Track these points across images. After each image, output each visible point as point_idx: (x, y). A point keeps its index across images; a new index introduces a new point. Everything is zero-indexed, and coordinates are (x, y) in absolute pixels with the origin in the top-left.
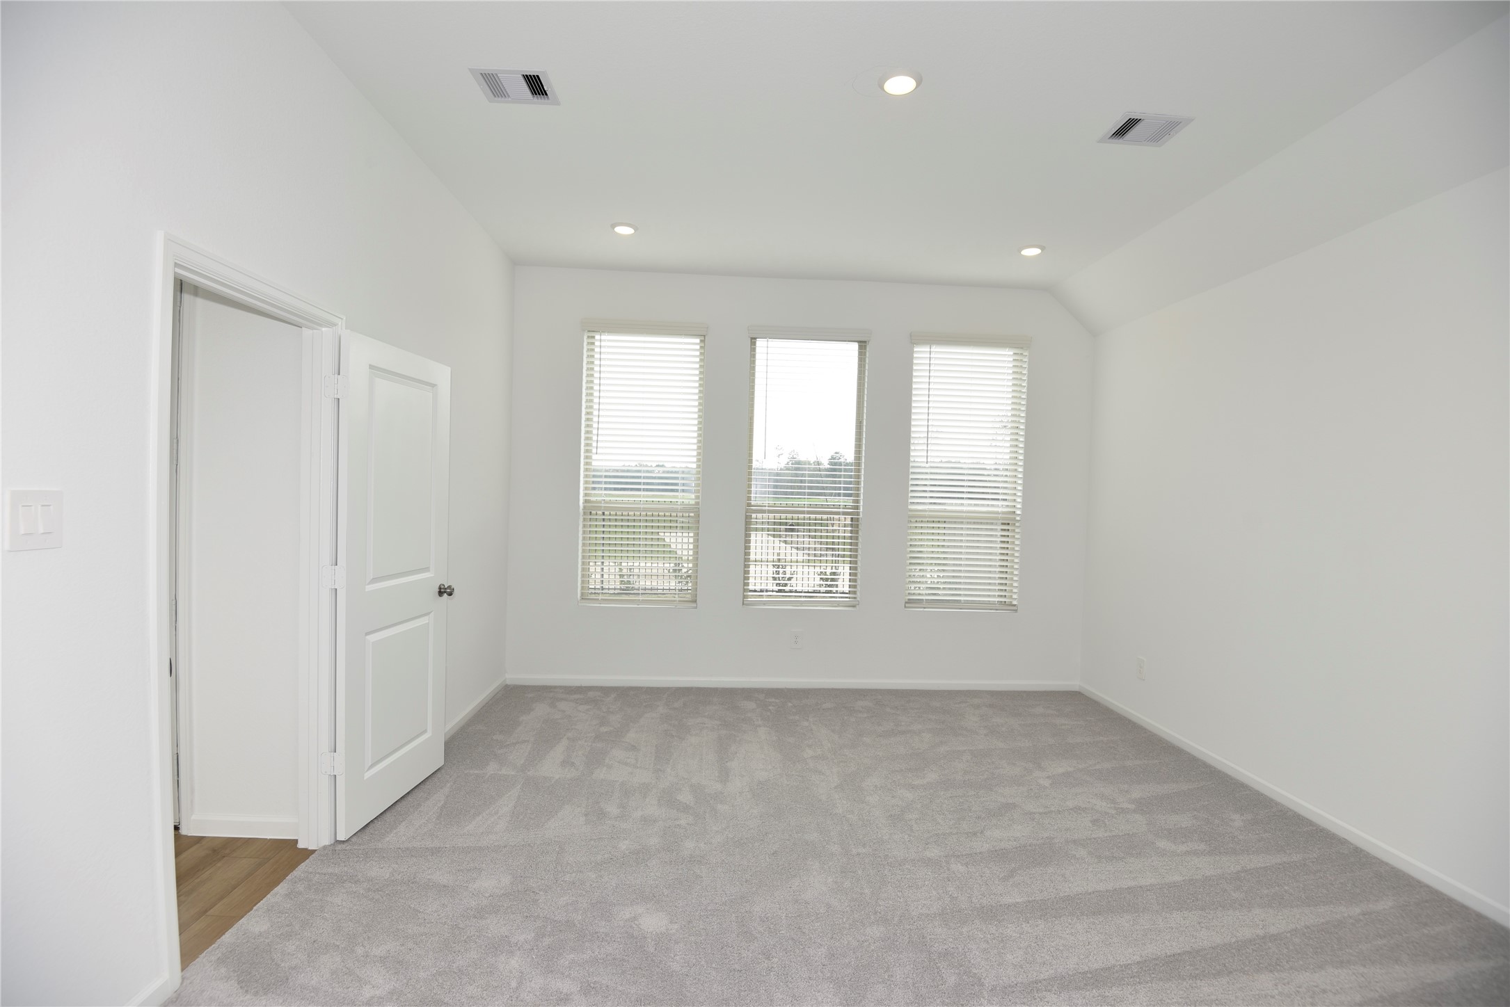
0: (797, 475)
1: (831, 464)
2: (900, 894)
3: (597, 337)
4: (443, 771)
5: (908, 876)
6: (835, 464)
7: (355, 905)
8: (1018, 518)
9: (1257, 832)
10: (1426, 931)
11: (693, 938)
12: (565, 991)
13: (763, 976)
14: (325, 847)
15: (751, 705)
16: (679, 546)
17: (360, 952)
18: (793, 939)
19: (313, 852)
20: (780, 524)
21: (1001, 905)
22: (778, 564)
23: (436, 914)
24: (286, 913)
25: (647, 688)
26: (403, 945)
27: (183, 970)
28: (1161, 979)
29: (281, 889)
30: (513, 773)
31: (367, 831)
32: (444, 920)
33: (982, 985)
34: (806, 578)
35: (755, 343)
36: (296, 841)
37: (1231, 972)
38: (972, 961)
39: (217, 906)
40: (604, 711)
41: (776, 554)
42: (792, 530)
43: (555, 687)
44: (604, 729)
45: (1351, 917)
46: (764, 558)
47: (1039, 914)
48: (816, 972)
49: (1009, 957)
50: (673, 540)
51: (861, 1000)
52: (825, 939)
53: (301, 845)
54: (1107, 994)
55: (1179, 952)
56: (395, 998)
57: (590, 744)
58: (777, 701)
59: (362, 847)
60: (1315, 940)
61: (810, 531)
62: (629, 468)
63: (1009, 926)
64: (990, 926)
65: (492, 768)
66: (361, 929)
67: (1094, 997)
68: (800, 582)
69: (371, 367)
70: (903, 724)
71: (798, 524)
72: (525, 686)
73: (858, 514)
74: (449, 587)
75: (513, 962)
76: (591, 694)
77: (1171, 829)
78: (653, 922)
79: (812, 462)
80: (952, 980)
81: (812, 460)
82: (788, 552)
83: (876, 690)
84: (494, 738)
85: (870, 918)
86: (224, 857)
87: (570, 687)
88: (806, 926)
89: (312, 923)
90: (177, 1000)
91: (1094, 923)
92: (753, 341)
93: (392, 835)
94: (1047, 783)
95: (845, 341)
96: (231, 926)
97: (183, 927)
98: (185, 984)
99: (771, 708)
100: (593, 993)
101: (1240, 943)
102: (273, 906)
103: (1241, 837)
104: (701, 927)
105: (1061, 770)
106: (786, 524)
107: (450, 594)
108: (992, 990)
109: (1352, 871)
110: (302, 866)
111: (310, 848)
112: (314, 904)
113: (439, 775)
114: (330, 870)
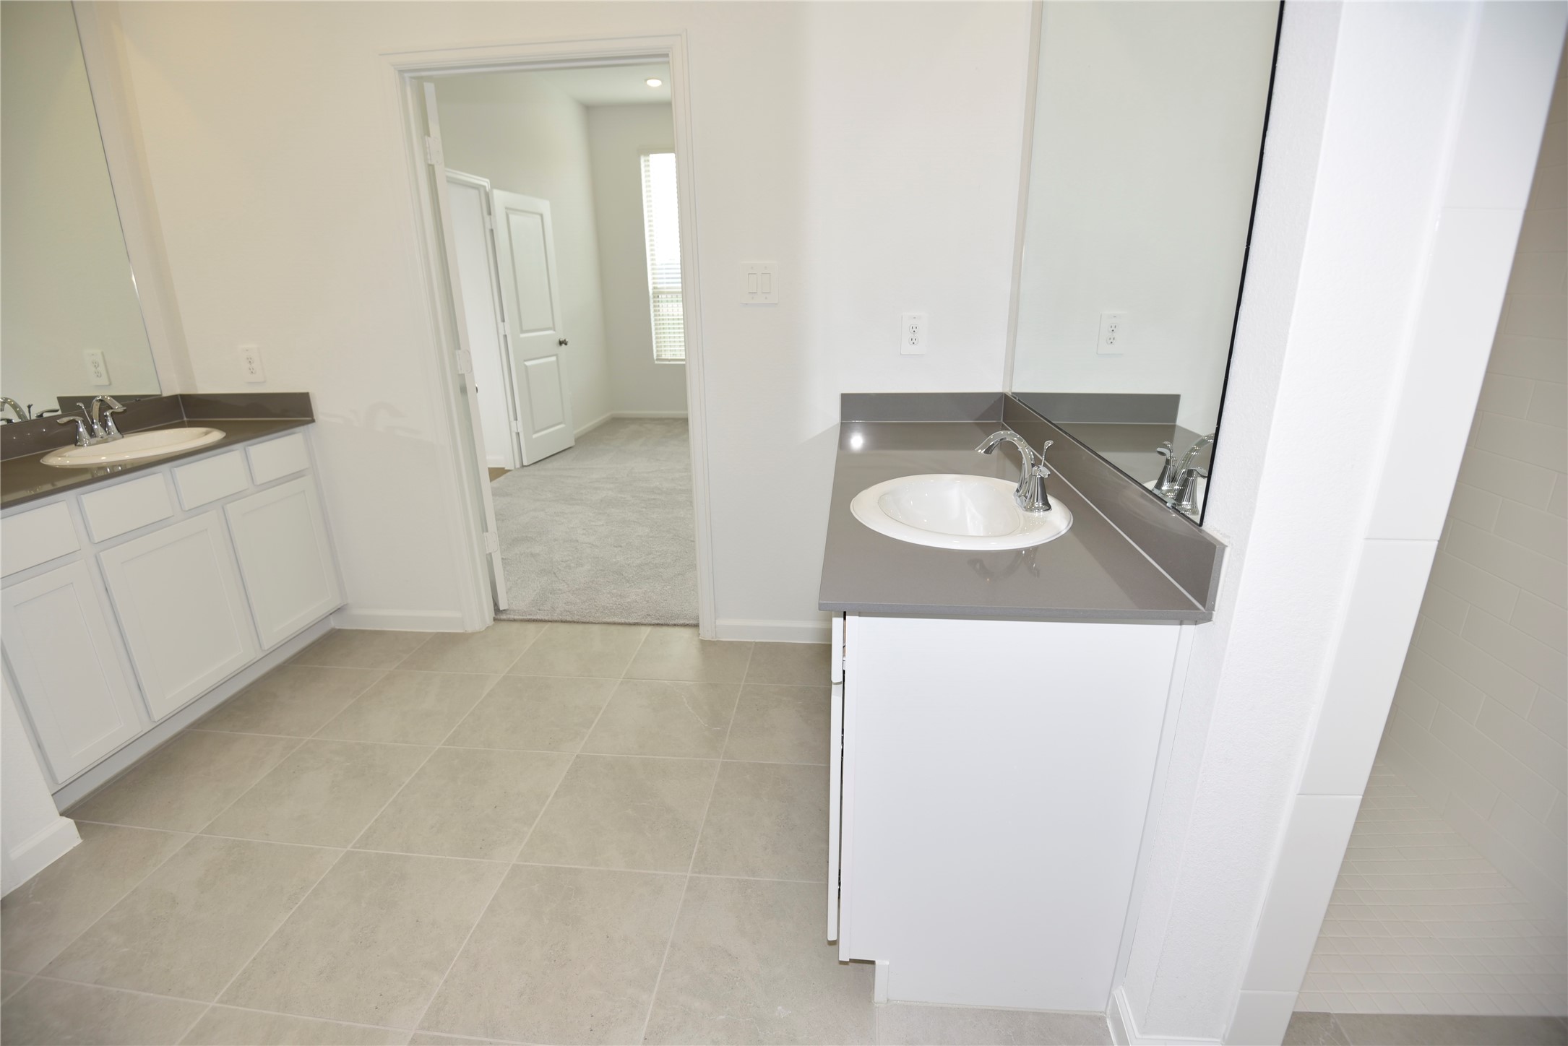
3: (651, 160)
43: (643, 419)
69: (506, 208)
72: (625, 418)
74: (565, 340)
76: (665, 421)
87: (653, 418)
107: (566, 344)
111: (506, 468)
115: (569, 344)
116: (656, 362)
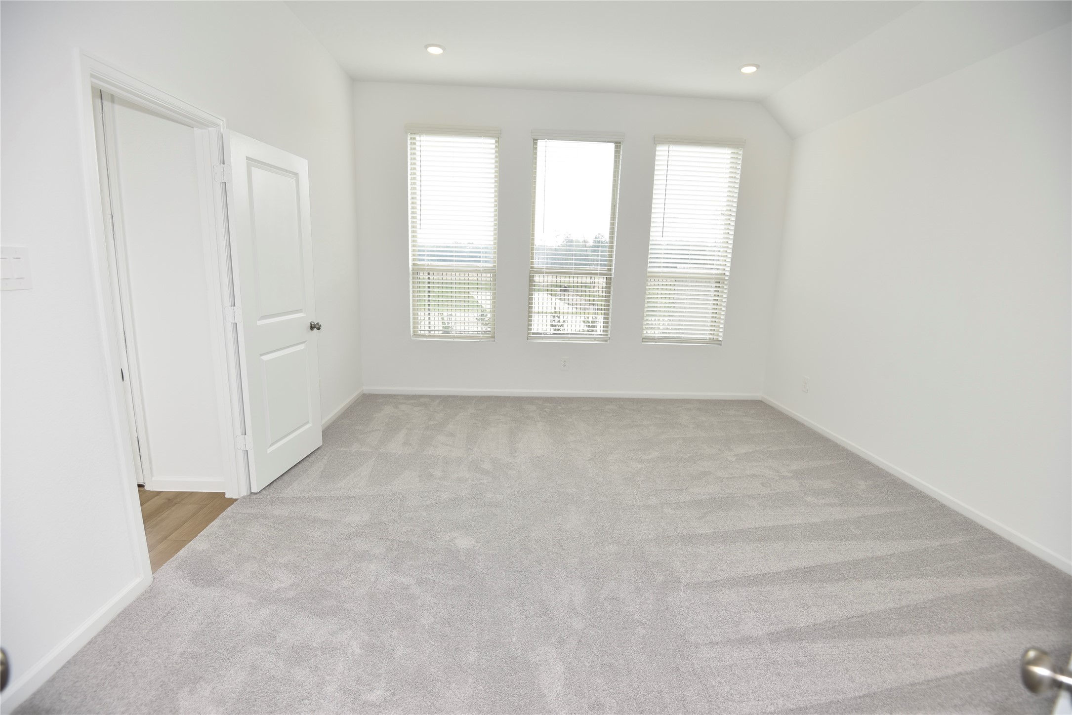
0: (570, 250)
1: (595, 242)
2: (629, 526)
3: (418, 138)
4: (322, 449)
5: (635, 516)
6: (598, 242)
7: (266, 532)
8: (727, 278)
9: (875, 493)
10: (982, 557)
11: (491, 552)
12: (406, 583)
13: (536, 575)
14: (244, 497)
15: (533, 408)
16: (484, 302)
17: (270, 561)
18: (556, 553)
19: (236, 500)
20: (556, 286)
21: (696, 534)
22: (555, 314)
23: (320, 538)
24: (220, 538)
25: (461, 396)
26: (299, 556)
27: (153, 573)
28: (800, 582)
29: (216, 523)
30: (370, 450)
31: (272, 486)
32: (326, 541)
33: (680, 582)
34: (574, 325)
35: (536, 144)
36: (224, 494)
37: (847, 579)
38: (674, 568)
39: (173, 534)
40: (432, 411)
41: (553, 308)
42: (565, 291)
43: (398, 395)
44: (431, 423)
45: (932, 548)
46: (545, 310)
47: (721, 540)
48: (571, 573)
49: (699, 566)
50: (479, 297)
51: (600, 590)
52: (578, 553)
53: (227, 496)
54: (763, 590)
55: (813, 565)
56: (294, 588)
57: (422, 432)
58: (551, 405)
59: (269, 497)
60: (906, 560)
61: (577, 291)
62: (448, 245)
63: (701, 547)
64: (688, 547)
65: (355, 447)
66: (270, 547)
67: (754, 591)
68: (569, 327)
69: (248, 158)
70: (637, 420)
71: (569, 287)
72: (377, 395)
73: (611, 274)
74: (318, 324)
75: (372, 566)
76: (422, 400)
77: (815, 490)
78: (464, 542)
79: (581, 241)
80: (660, 579)
81: (581, 240)
82: (561, 306)
83: (620, 399)
84: (356, 428)
85: (608, 541)
86: (176, 504)
87: (408, 395)
88: (566, 545)
89: (238, 544)
90: (151, 590)
91: (758, 547)
92: (535, 141)
93: (289, 489)
94: (733, 459)
95: (605, 142)
96: (184, 546)
97: (151, 548)
98: (155, 581)
99: (546, 409)
100: (425, 584)
101: (855, 561)
102: (211, 534)
103: (863, 496)
104: (496, 545)
105: (743, 451)
106: (561, 286)
107: (319, 329)
108: (686, 585)
109: (937, 519)
110: (229, 509)
111: (234, 498)
112: (238, 532)
113: (319, 451)
114: (248, 511)
115: (322, 328)
116: (412, 339)
